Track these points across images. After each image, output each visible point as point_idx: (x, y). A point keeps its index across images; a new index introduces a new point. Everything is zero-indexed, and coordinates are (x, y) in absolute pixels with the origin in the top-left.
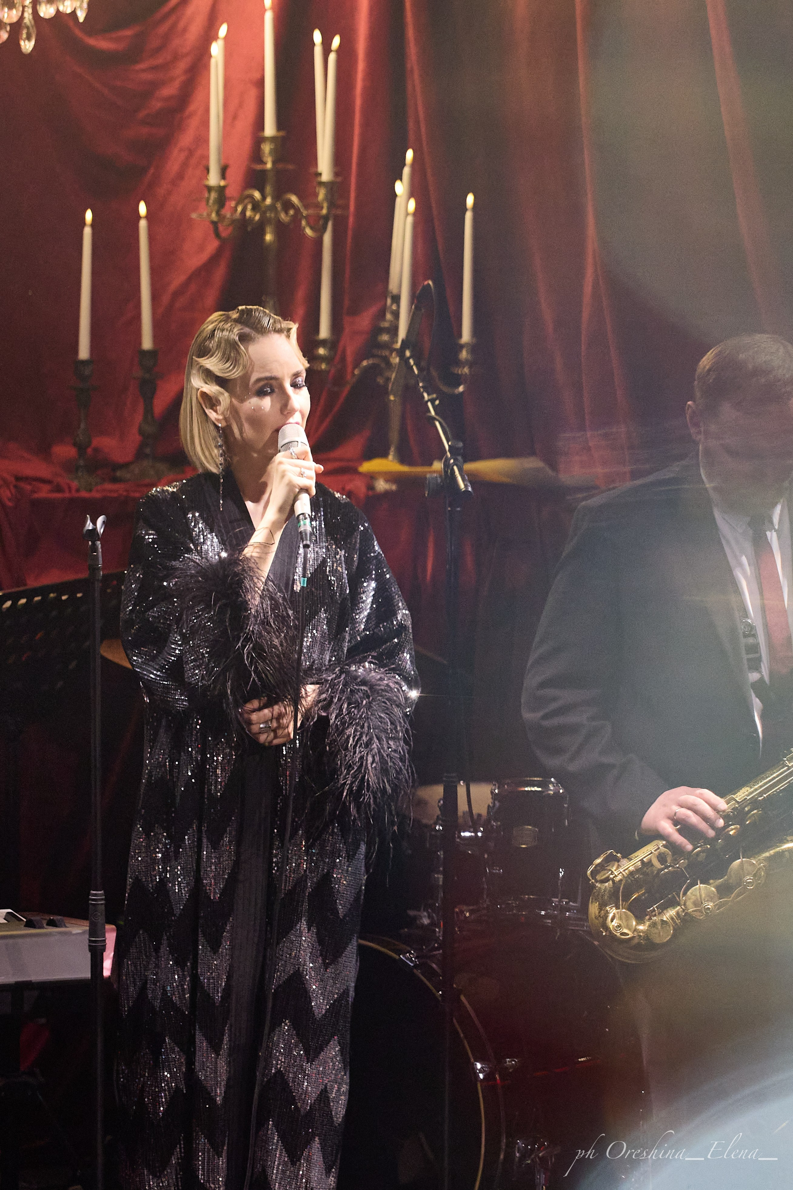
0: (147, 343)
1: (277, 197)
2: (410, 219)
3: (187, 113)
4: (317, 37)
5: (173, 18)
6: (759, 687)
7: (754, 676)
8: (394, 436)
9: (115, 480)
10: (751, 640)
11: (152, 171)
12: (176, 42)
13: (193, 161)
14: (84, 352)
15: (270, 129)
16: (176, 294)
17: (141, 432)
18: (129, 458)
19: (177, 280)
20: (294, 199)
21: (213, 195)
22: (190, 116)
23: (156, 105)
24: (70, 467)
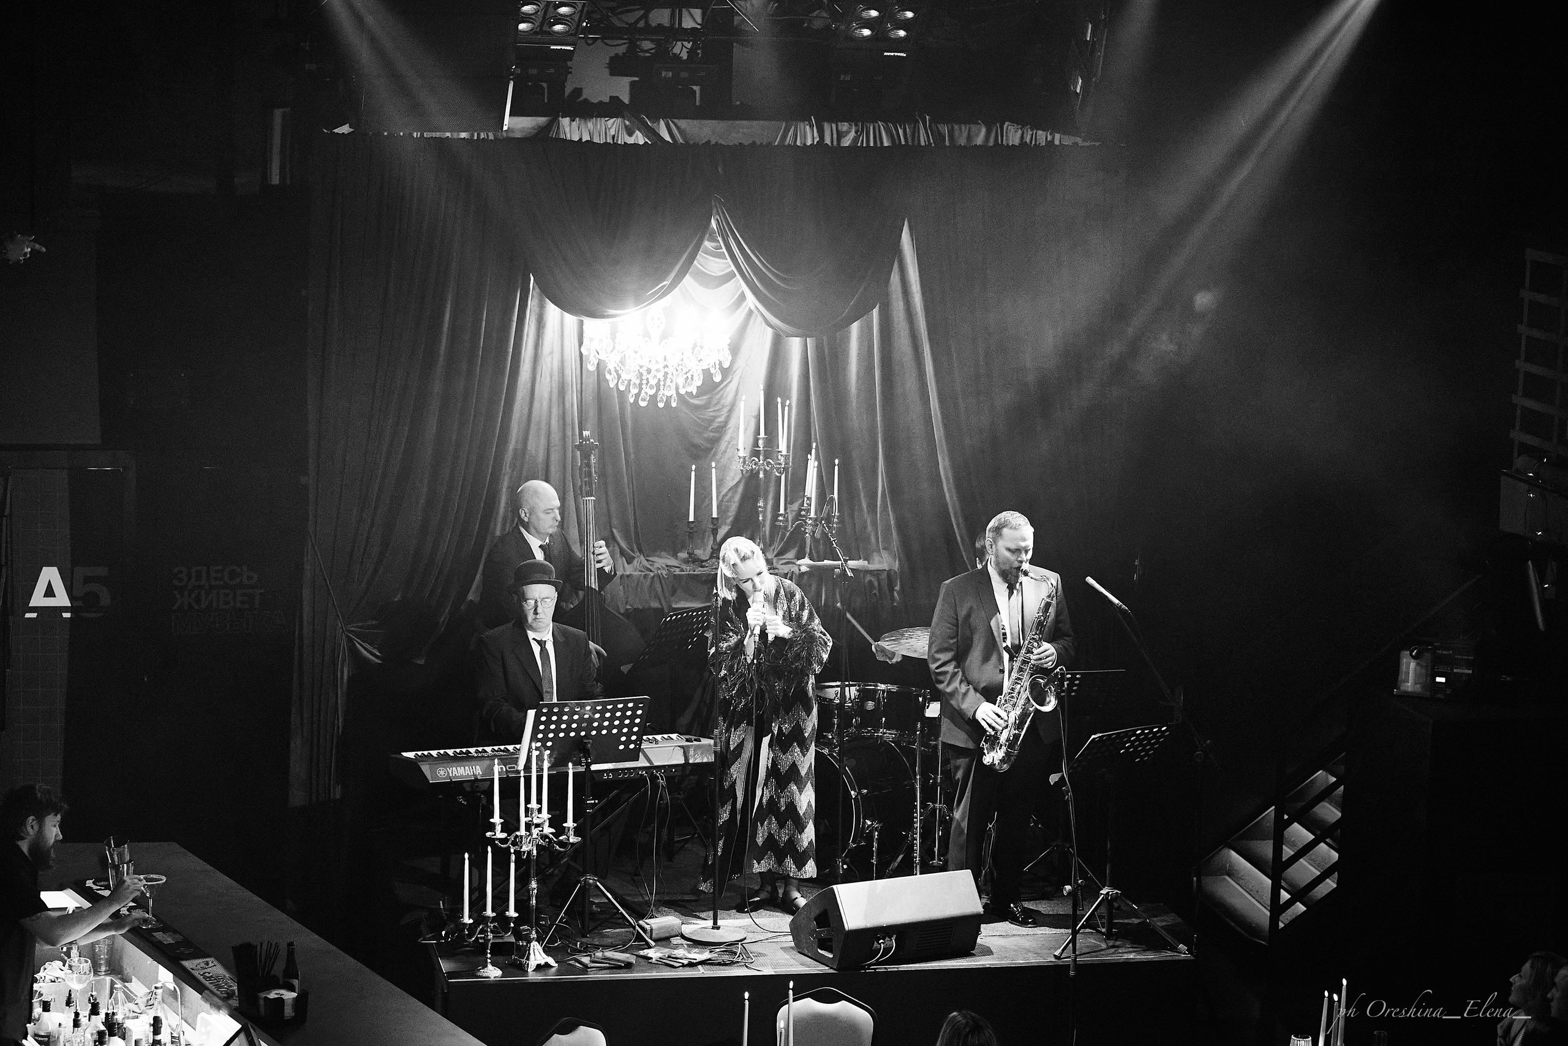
0: (715, 515)
1: (764, 460)
2: (816, 469)
3: (727, 427)
4: (779, 400)
5: (722, 392)
6: (1006, 648)
7: (1004, 645)
8: (808, 550)
9: (702, 567)
10: (1003, 631)
11: (714, 449)
12: (723, 401)
13: (730, 446)
14: (691, 519)
15: (762, 435)
16: (725, 495)
17: (712, 548)
18: (708, 558)
19: (724, 491)
20: (771, 461)
21: (741, 460)
22: (728, 429)
23: (715, 425)
24: (686, 561)
